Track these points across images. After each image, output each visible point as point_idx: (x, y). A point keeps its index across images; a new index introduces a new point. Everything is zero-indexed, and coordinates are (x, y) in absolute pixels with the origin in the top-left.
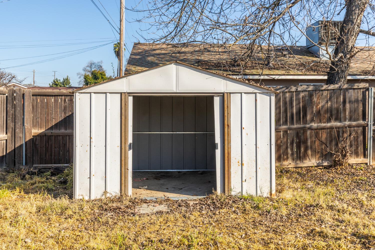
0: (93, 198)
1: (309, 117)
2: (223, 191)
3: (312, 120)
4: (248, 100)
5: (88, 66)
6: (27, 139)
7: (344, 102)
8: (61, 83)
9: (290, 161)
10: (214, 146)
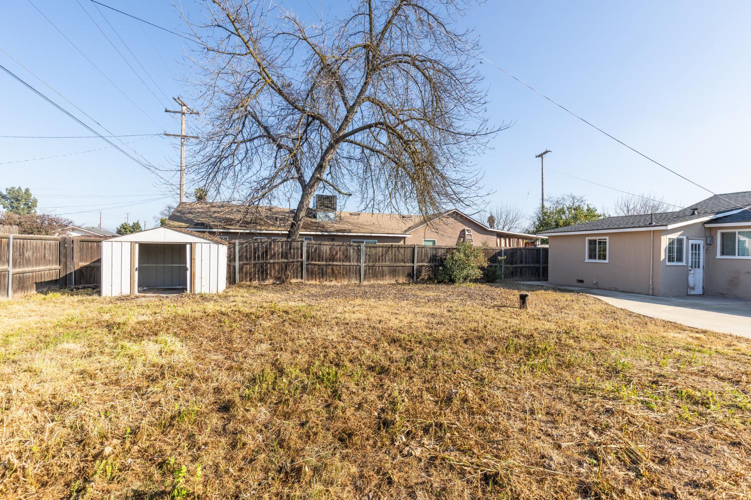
0: (113, 296)
1: (268, 257)
2: (191, 291)
3: (271, 259)
4: (206, 247)
5: (166, 210)
6: (76, 269)
7: (290, 249)
8: (130, 227)
9: (257, 281)
10: (186, 269)
